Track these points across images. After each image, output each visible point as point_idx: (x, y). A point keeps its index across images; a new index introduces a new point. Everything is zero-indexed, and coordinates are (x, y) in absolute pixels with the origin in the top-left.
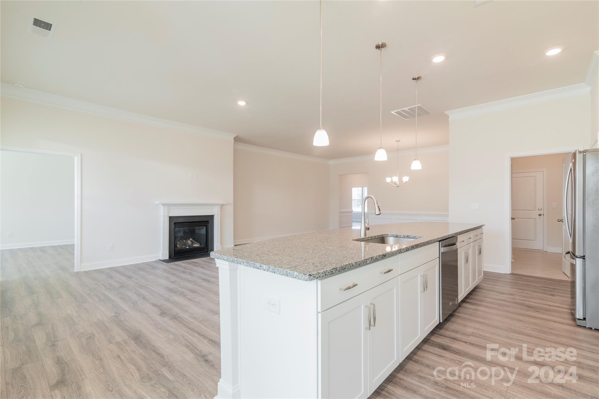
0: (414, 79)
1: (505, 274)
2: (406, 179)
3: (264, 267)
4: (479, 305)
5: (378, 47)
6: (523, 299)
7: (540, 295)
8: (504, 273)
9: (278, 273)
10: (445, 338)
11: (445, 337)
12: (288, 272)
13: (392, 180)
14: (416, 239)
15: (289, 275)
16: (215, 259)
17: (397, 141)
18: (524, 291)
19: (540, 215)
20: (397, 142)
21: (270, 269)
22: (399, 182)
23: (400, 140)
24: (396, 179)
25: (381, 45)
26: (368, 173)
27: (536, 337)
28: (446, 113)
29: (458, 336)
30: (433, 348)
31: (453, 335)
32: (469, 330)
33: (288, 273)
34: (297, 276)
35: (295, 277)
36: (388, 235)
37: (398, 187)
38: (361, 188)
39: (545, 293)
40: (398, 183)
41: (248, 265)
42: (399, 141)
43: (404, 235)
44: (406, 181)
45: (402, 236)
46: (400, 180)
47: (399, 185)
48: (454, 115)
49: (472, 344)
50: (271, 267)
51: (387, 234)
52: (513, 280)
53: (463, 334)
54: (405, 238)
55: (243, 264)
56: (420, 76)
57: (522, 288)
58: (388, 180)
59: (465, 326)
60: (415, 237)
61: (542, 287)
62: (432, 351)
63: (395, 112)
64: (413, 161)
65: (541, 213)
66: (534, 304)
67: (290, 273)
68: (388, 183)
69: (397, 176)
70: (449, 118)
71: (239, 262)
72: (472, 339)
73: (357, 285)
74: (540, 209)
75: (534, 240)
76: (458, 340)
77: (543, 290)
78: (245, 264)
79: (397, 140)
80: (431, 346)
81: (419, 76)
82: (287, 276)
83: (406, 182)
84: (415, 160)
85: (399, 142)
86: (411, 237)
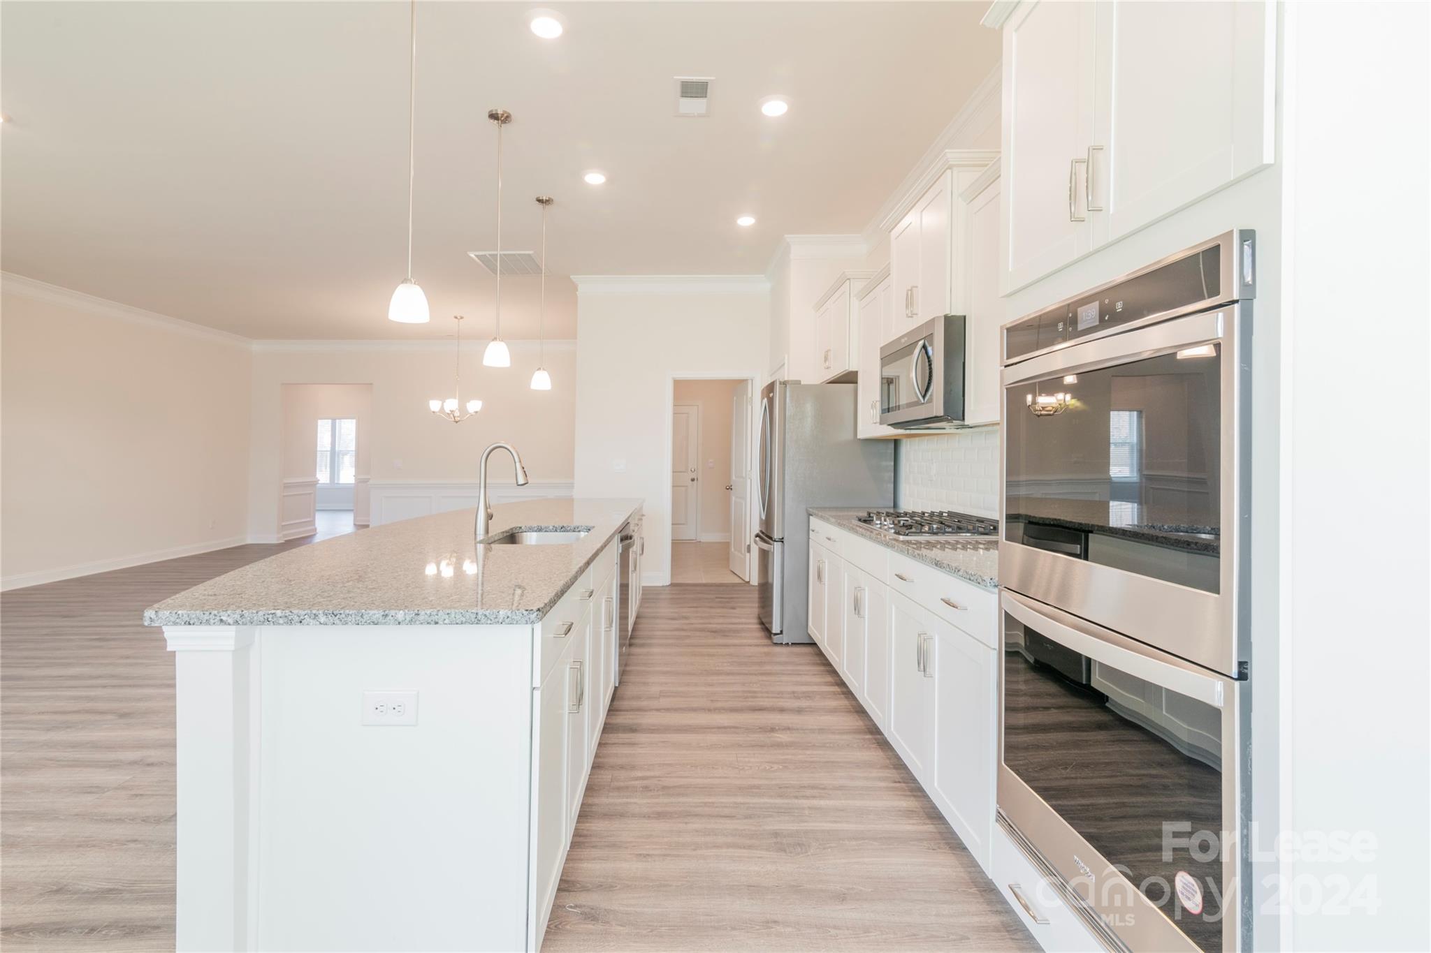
0: (539, 201)
1: (663, 586)
2: (474, 406)
3: (400, 615)
4: (650, 645)
5: (493, 116)
6: (701, 621)
7: (718, 610)
8: (661, 585)
9: (446, 621)
10: (626, 713)
11: (627, 711)
12: (480, 614)
13: (442, 408)
14: (579, 531)
15: (483, 621)
16: (164, 628)
17: (456, 318)
18: (699, 609)
19: (693, 480)
20: (457, 320)
21: (421, 618)
22: (459, 410)
23: (462, 316)
24: (452, 405)
25: (500, 116)
26: (371, 384)
27: (739, 674)
28: (574, 280)
29: (644, 703)
30: (616, 735)
31: (635, 704)
32: (655, 690)
33: (479, 617)
34: (508, 617)
35: (500, 621)
36: (520, 528)
37: (457, 422)
38: (330, 421)
39: (723, 607)
40: (457, 414)
41: (338, 622)
42: (462, 318)
43: (554, 527)
44: (476, 410)
45: (551, 527)
46: (462, 408)
47: (459, 419)
48: (589, 287)
49: (668, 710)
50: (422, 613)
51: (520, 526)
52: (673, 594)
53: (650, 698)
54: (556, 531)
55: (314, 622)
56: (552, 197)
57: (695, 605)
58: (435, 405)
59: (645, 684)
60: (578, 528)
61: (717, 598)
62: (616, 741)
63: (477, 256)
64: (534, 372)
65: (693, 475)
66: (719, 627)
67: (486, 616)
68: (434, 412)
69: (455, 398)
70: (577, 290)
71: (296, 619)
72: (664, 702)
73: (572, 624)
74: (693, 470)
75: (683, 524)
76: (645, 711)
77: (720, 602)
78: (323, 619)
79: (455, 315)
80: (611, 733)
81: (549, 198)
82: (478, 622)
83: (476, 412)
84: (539, 369)
85: (461, 320)
86: (569, 529)
